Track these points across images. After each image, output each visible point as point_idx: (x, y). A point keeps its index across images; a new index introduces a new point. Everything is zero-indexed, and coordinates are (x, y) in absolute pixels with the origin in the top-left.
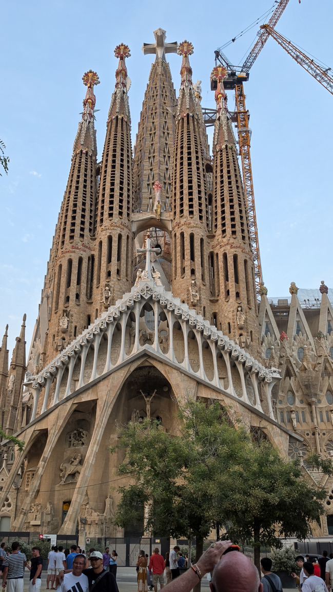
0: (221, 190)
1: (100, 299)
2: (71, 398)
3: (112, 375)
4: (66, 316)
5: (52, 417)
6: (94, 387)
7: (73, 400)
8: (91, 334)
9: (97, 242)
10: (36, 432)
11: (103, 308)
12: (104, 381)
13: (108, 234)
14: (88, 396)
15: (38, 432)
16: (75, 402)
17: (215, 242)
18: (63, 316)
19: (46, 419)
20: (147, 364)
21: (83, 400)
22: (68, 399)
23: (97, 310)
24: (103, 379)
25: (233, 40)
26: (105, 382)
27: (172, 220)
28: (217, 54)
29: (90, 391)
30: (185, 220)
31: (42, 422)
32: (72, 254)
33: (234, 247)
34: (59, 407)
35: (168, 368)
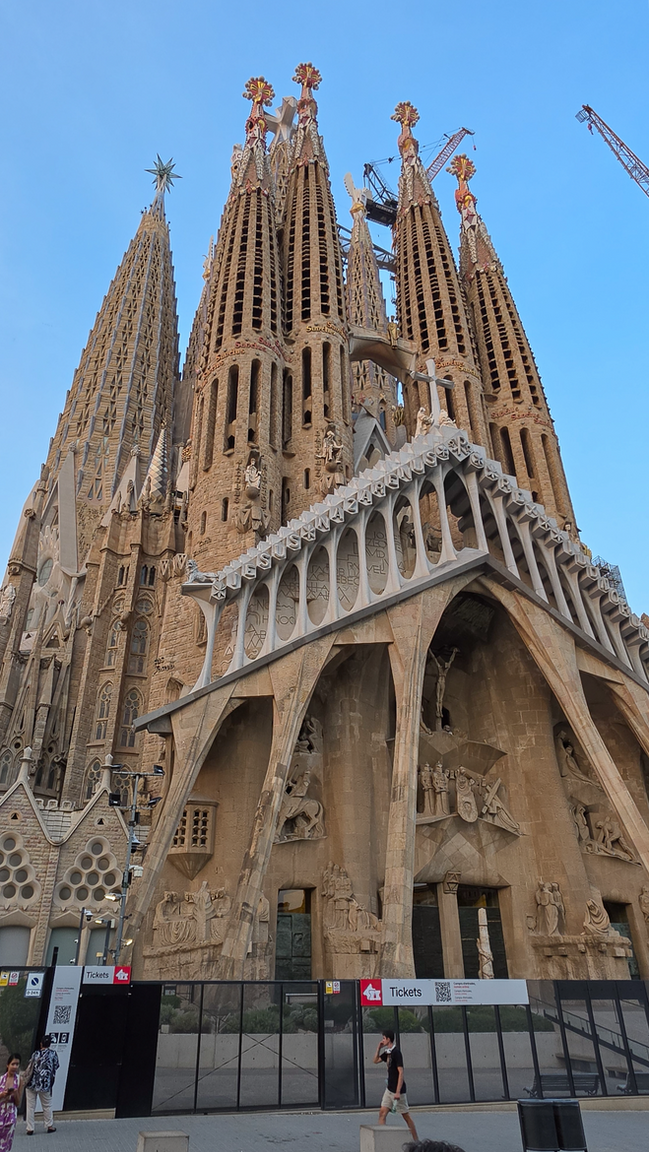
0: (485, 332)
1: (314, 450)
2: (331, 632)
3: (422, 595)
4: (256, 465)
5: (283, 671)
6: (382, 617)
7: (334, 636)
8: (355, 504)
9: (297, 350)
10: (233, 701)
11: (323, 469)
12: (403, 605)
13: (324, 340)
14: (368, 632)
15: (238, 703)
16: (340, 642)
17: (498, 407)
18: (249, 463)
19: (264, 673)
20: (476, 588)
21: (358, 641)
22: (325, 633)
23: (307, 471)
24: (404, 601)
25: (390, 160)
26: (408, 608)
27: (417, 355)
28: (369, 168)
29: (372, 623)
30: (453, 357)
31: (252, 678)
32: (261, 353)
33: (540, 423)
34: (303, 649)
35: (524, 602)
